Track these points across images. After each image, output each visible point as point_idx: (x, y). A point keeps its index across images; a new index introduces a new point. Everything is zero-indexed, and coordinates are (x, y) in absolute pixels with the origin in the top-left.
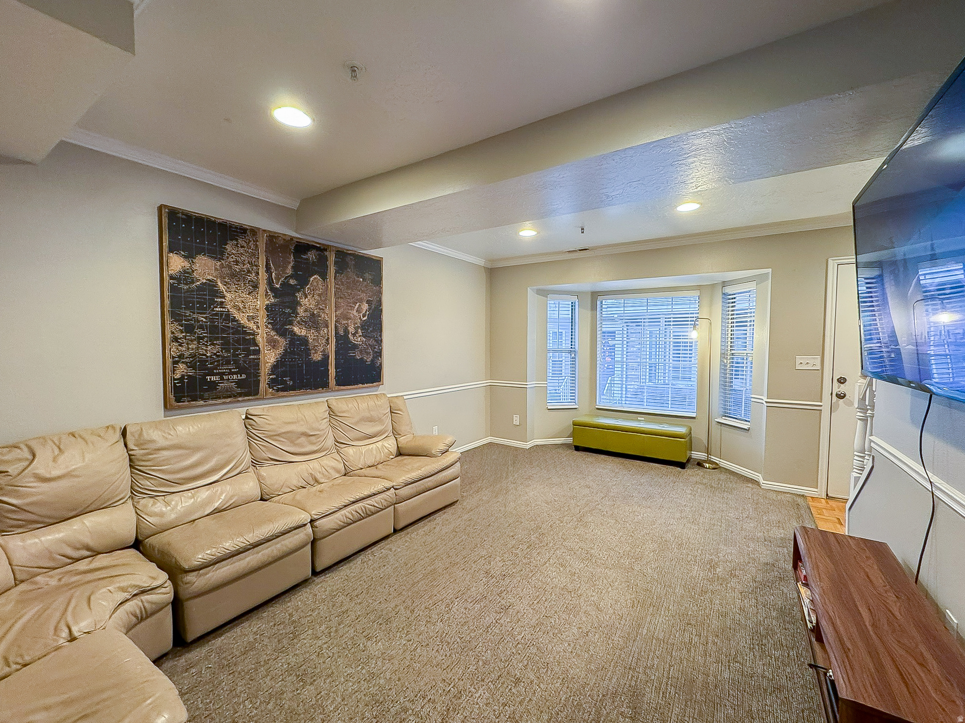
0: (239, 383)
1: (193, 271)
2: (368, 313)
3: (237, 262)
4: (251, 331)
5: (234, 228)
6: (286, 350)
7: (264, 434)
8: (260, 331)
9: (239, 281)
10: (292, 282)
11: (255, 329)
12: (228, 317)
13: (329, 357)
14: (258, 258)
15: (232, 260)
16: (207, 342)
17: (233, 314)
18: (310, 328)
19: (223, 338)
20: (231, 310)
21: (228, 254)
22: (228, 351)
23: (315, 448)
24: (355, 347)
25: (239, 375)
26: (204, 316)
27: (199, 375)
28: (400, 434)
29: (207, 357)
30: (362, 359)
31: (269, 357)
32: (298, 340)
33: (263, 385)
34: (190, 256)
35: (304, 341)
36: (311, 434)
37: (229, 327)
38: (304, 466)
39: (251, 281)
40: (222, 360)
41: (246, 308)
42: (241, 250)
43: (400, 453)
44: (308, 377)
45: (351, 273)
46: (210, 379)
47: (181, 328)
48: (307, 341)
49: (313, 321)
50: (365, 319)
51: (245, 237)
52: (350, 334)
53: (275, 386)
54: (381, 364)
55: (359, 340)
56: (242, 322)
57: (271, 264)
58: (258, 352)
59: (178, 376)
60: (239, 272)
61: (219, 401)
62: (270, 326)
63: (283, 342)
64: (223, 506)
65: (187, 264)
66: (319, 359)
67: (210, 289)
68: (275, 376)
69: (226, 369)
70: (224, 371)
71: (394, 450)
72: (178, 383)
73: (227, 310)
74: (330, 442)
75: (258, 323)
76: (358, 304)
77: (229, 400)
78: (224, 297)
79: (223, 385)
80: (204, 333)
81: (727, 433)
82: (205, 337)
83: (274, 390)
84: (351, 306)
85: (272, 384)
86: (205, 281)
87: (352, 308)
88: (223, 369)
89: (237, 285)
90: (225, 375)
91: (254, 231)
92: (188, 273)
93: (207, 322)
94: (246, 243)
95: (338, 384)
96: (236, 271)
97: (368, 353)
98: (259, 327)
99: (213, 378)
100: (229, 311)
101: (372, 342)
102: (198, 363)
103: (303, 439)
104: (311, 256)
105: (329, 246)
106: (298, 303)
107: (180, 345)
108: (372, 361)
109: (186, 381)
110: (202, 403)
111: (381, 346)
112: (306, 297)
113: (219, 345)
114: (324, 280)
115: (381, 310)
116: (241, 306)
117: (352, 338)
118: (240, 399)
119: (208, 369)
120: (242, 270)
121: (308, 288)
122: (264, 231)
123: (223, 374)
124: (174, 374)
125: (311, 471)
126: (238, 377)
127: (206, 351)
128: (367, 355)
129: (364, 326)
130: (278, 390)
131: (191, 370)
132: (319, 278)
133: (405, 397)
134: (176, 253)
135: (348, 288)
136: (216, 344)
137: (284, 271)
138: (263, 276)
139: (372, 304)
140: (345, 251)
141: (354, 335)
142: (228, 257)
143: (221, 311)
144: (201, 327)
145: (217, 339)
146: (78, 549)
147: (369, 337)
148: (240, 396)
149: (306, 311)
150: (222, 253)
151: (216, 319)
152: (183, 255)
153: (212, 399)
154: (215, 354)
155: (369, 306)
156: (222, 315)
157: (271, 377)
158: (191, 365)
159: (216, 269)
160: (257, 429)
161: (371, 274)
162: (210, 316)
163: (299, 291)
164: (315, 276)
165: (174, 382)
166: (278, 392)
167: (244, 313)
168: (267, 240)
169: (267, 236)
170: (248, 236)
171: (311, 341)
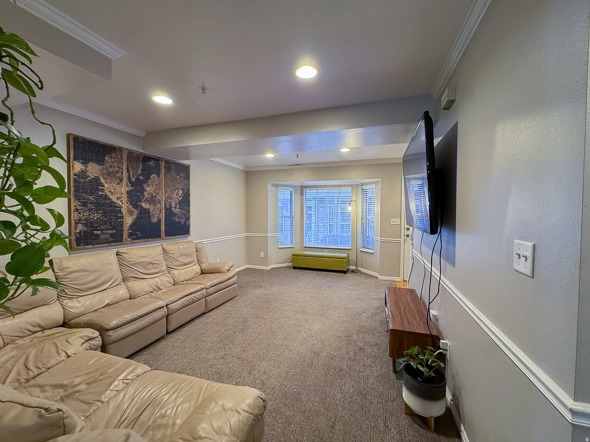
0: (112, 235)
1: (87, 171)
2: (182, 195)
3: (111, 166)
4: (119, 206)
5: (109, 147)
6: (137, 216)
7: (129, 263)
8: (123, 206)
9: (112, 177)
10: (141, 178)
11: (121, 205)
12: (106, 197)
13: (161, 220)
14: (123, 164)
15: (109, 165)
16: (94, 211)
17: (108, 196)
18: (151, 204)
19: (103, 209)
20: (107, 194)
21: (106, 162)
22: (106, 217)
23: (156, 271)
24: (175, 214)
25: (112, 231)
26: (93, 197)
27: (89, 230)
28: (201, 263)
29: (94, 220)
30: (179, 221)
31: (128, 220)
32: (145, 211)
33: (125, 236)
34: (85, 163)
35: (148, 211)
36: (155, 263)
37: (106, 203)
38: (151, 280)
39: (119, 177)
40: (102, 222)
41: (116, 192)
42: (114, 160)
43: (203, 273)
44: (150, 231)
45: (173, 173)
46: (96, 233)
47: (80, 204)
48: (149, 211)
49: (153, 200)
50: (180, 199)
51: (116, 152)
52: (173, 207)
53: (132, 237)
54: (189, 225)
55: (177, 210)
56: (114, 200)
57: (130, 168)
58: (122, 217)
59: (78, 231)
60: (112, 172)
61: (101, 245)
63: (136, 212)
64: (110, 303)
65: (83, 168)
66: (156, 221)
67: (96, 182)
68: (131, 231)
69: (104, 227)
70: (104, 228)
71: (199, 271)
72: (78, 235)
73: (105, 194)
74: (164, 268)
75: (122, 201)
76: (177, 191)
77: (106, 245)
78: (104, 186)
79: (103, 236)
80: (93, 206)
81: (365, 255)
82: (93, 208)
83: (131, 239)
84: (173, 192)
85: (130, 235)
86: (93, 177)
87: (174, 193)
88: (103, 227)
89: (111, 179)
90: (104, 231)
91: (121, 149)
92: (84, 172)
93: (94, 200)
94: (116, 156)
95: (166, 235)
96: (110, 171)
97: (182, 218)
98: (123, 203)
99: (98, 232)
100: (106, 194)
101: (184, 212)
102: (89, 223)
103: (150, 266)
104: (152, 163)
105: (161, 158)
106: (145, 190)
107: (79, 214)
108: (184, 222)
109: (82, 234)
110: (91, 246)
111: (189, 214)
112: (149, 186)
113: (101, 213)
114: (158, 177)
115: (189, 194)
116: (113, 191)
117: (174, 209)
118: (113, 244)
119: (94, 227)
120: (114, 171)
121: (150, 181)
122: (126, 149)
123: (103, 230)
124: (76, 230)
125: (155, 283)
126: (111, 232)
127: (94, 217)
128: (182, 219)
129: (180, 203)
130: (133, 239)
131: (85, 228)
132: (156, 176)
133: (203, 243)
134: (77, 161)
135: (171, 182)
136: (99, 213)
137: (137, 172)
138: (125, 174)
139: (184, 191)
140: (170, 161)
141: (175, 208)
142: (106, 164)
143: (102, 194)
144: (91, 203)
145: (100, 210)
146: (35, 327)
147: (183, 209)
148: (113, 243)
149: (148, 194)
150: (103, 161)
151: (100, 198)
152: (81, 162)
153: (97, 244)
154: (99, 219)
155: (183, 192)
156: (102, 196)
157: (129, 232)
158: (85, 225)
159: (99, 170)
160: (124, 260)
161: (183, 174)
162: (96, 197)
163: (145, 183)
164: (154, 175)
165: (76, 235)
166: (133, 240)
167: (115, 195)
168: (127, 154)
169: (127, 152)
170: (117, 152)
171: (151, 211)
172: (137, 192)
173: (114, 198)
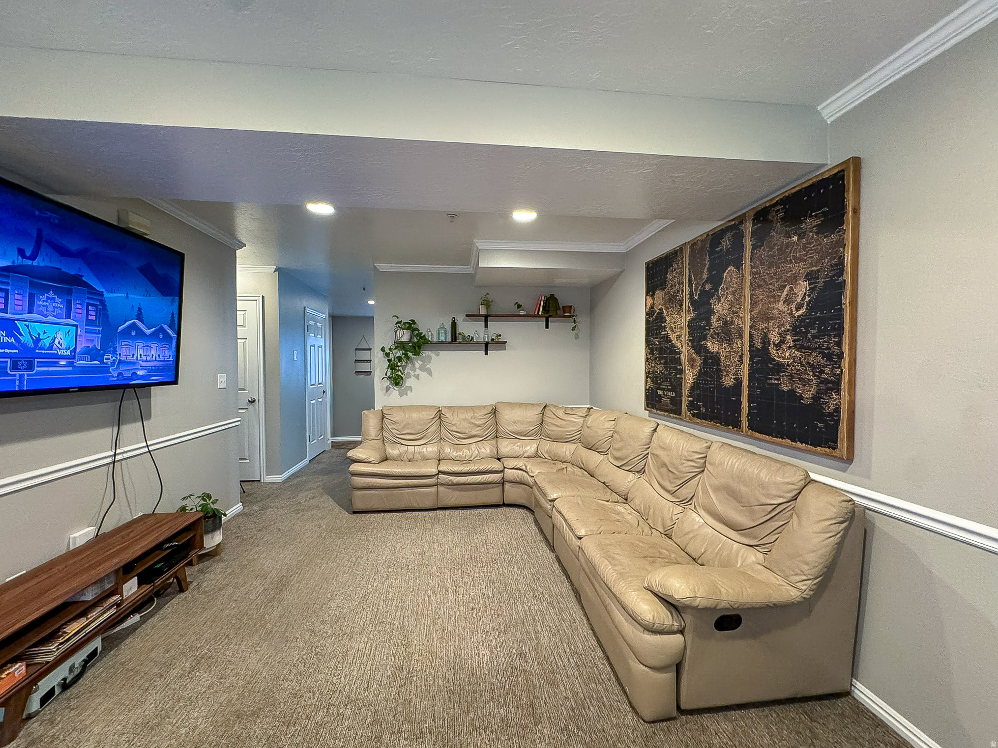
0: (672, 401)
1: (654, 305)
2: (807, 299)
3: (672, 286)
4: (678, 350)
5: (671, 255)
6: (700, 370)
8: (683, 350)
9: (673, 304)
10: (708, 287)
11: (681, 348)
12: (667, 339)
13: (741, 381)
14: (683, 274)
16: (658, 361)
18: (723, 341)
19: (665, 358)
21: (668, 281)
22: (667, 369)
24: (779, 368)
25: (672, 393)
26: (658, 339)
27: (655, 388)
29: (658, 374)
30: (792, 392)
31: (689, 377)
32: (711, 358)
33: (684, 406)
34: (653, 293)
35: (716, 359)
37: (668, 348)
39: (679, 300)
40: (664, 377)
41: (676, 328)
42: (674, 274)
44: (719, 407)
45: (776, 235)
47: (650, 351)
48: (719, 359)
49: (726, 332)
50: (800, 312)
51: (677, 258)
52: (772, 346)
53: (692, 410)
55: (787, 354)
56: (674, 342)
57: (692, 275)
58: (681, 371)
59: (648, 387)
61: (663, 413)
62: (690, 344)
63: (699, 361)
65: (652, 301)
66: (731, 384)
67: (661, 317)
68: (692, 399)
70: (665, 387)
72: (647, 392)
75: (682, 341)
76: (787, 288)
77: (667, 414)
78: (666, 321)
79: (664, 399)
80: (657, 354)
82: (658, 357)
83: (691, 413)
85: (690, 406)
86: (658, 311)
87: (776, 299)
89: (672, 307)
90: (665, 391)
91: (682, 249)
92: (652, 307)
93: (659, 345)
94: (677, 264)
95: (754, 426)
96: (671, 295)
97: (806, 383)
98: (683, 346)
99: (660, 392)
100: (668, 333)
101: (815, 358)
102: (654, 378)
104: (726, 243)
105: (745, 213)
106: (711, 312)
107: (649, 364)
108: (816, 398)
109: (650, 392)
110: (656, 411)
111: (840, 367)
112: (719, 301)
113: (663, 364)
114: (739, 270)
116: (674, 326)
117: (775, 352)
119: (658, 384)
120: (674, 293)
121: (722, 288)
122: (689, 242)
124: (646, 385)
127: (658, 369)
128: (804, 385)
129: (799, 328)
131: (652, 383)
132: (733, 268)
134: (648, 295)
137: (701, 277)
138: (686, 291)
139: (819, 278)
140: (767, 205)
142: (668, 285)
143: (664, 334)
144: (656, 349)
145: (662, 358)
147: (808, 348)
148: (672, 413)
149: (718, 320)
150: (665, 283)
151: (663, 341)
152: (651, 295)
153: (659, 409)
154: (661, 372)
155: (809, 284)
156: (665, 337)
158: (652, 380)
159: (663, 298)
163: (713, 296)
164: (729, 269)
166: (693, 417)
167: (675, 333)
168: (690, 251)
169: (690, 246)
171: (723, 359)
172: (701, 319)
173: (674, 339)
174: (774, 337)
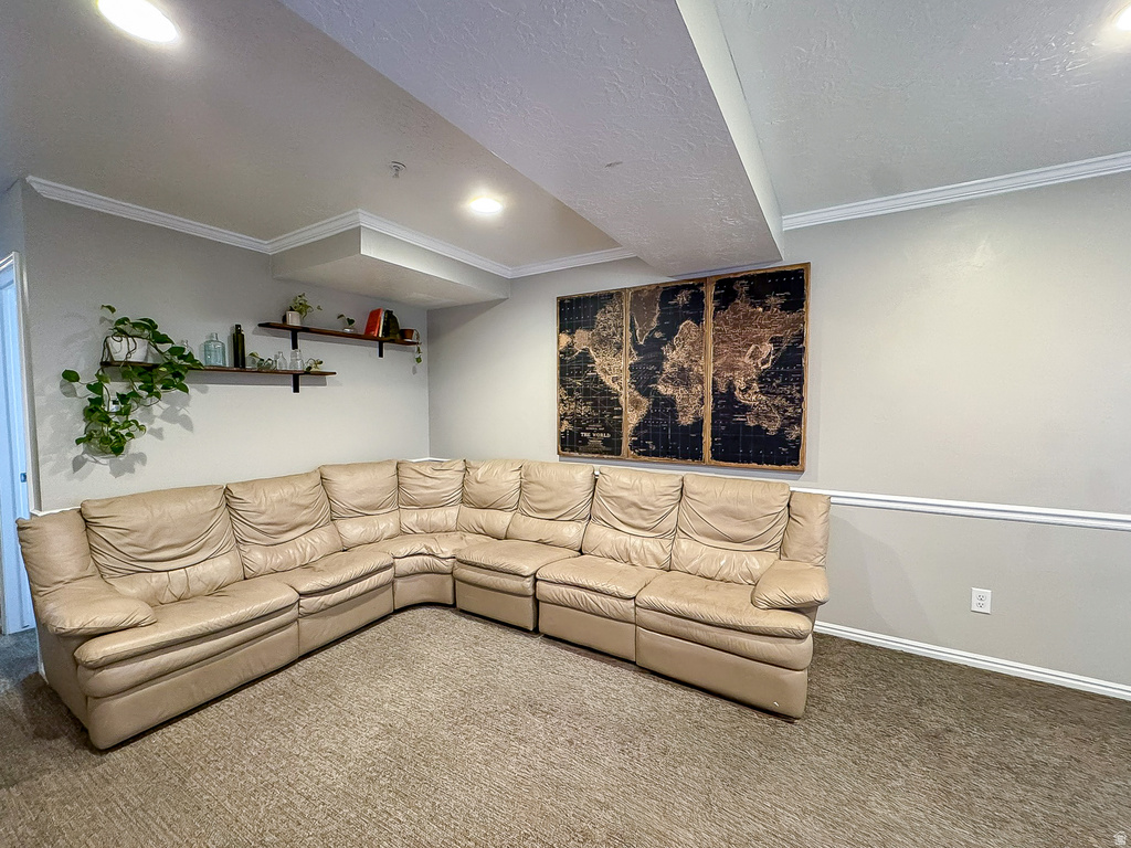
0: (605, 441)
1: (573, 344)
2: (772, 357)
3: (604, 328)
4: (615, 392)
5: (603, 296)
6: (649, 411)
8: (623, 392)
9: (606, 345)
10: (657, 335)
11: (619, 390)
12: (597, 380)
13: (702, 421)
14: (623, 319)
15: (601, 327)
16: (582, 403)
17: (600, 377)
18: (678, 385)
19: (593, 399)
20: (599, 374)
21: (598, 322)
22: (596, 411)
24: (745, 409)
25: (605, 434)
26: (580, 380)
27: (576, 431)
29: (582, 416)
30: (758, 427)
31: (632, 418)
32: (664, 400)
33: (625, 446)
34: (571, 333)
35: (671, 401)
36: (643, 507)
37: (597, 389)
39: (616, 343)
40: (592, 419)
41: (611, 370)
42: (608, 315)
44: (674, 443)
45: (742, 305)
47: (566, 392)
48: (675, 401)
49: (683, 377)
50: (765, 366)
51: (612, 301)
52: (738, 391)
53: (637, 449)
54: (799, 438)
55: (754, 398)
56: (608, 384)
57: (636, 322)
58: (620, 413)
59: (564, 430)
60: (606, 337)
61: (590, 455)
62: (633, 386)
63: (646, 403)
65: (569, 340)
66: (690, 423)
67: (585, 356)
68: (637, 439)
72: (564, 436)
73: (596, 374)
75: (621, 383)
76: (753, 346)
77: (596, 456)
78: (594, 362)
79: (592, 441)
80: (580, 395)
82: (581, 398)
83: (635, 452)
84: (739, 352)
85: (634, 445)
86: (581, 351)
87: (742, 353)
88: (593, 427)
89: (605, 349)
90: (594, 433)
91: (619, 293)
92: (571, 346)
93: (582, 386)
94: (613, 307)
95: (715, 456)
96: (603, 336)
98: (622, 388)
99: (586, 434)
101: (780, 401)
102: (576, 420)
104: (682, 298)
105: (706, 278)
106: (664, 358)
107: (565, 406)
108: (780, 430)
109: (568, 434)
110: (578, 454)
111: (801, 408)
112: (674, 349)
113: (590, 406)
114: (698, 324)
116: (607, 368)
117: (741, 396)
119: (582, 426)
120: (608, 334)
121: (677, 338)
122: (629, 289)
124: (561, 428)
125: (628, 546)
127: (581, 410)
128: (770, 421)
129: (764, 378)
131: (571, 426)
132: (691, 322)
134: (565, 332)
135: (735, 326)
136: (588, 404)
137: (648, 326)
138: (627, 335)
139: (782, 342)
140: (732, 277)
141: (744, 391)
142: (597, 326)
143: (592, 375)
144: (578, 391)
145: (589, 400)
147: (774, 394)
148: (605, 454)
149: (673, 366)
150: (593, 323)
151: (589, 382)
152: (568, 333)
153: (584, 452)
154: (587, 414)
155: (775, 346)
156: (592, 379)
157: (633, 439)
158: (571, 423)
159: (589, 339)
161: (781, 297)
162: (585, 380)
163: (665, 344)
164: (686, 322)
165: (562, 434)
166: (639, 455)
167: (609, 375)
168: (632, 297)
169: (632, 293)
170: (614, 299)
171: (678, 401)
172: (649, 364)
173: (608, 380)
174: (740, 383)
